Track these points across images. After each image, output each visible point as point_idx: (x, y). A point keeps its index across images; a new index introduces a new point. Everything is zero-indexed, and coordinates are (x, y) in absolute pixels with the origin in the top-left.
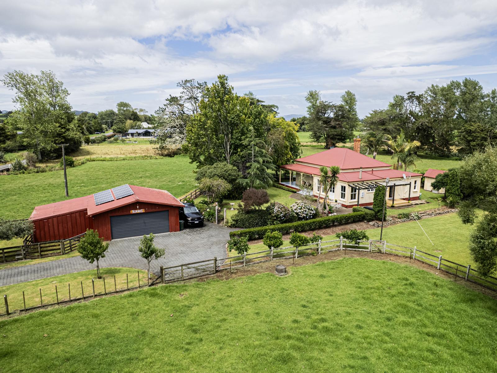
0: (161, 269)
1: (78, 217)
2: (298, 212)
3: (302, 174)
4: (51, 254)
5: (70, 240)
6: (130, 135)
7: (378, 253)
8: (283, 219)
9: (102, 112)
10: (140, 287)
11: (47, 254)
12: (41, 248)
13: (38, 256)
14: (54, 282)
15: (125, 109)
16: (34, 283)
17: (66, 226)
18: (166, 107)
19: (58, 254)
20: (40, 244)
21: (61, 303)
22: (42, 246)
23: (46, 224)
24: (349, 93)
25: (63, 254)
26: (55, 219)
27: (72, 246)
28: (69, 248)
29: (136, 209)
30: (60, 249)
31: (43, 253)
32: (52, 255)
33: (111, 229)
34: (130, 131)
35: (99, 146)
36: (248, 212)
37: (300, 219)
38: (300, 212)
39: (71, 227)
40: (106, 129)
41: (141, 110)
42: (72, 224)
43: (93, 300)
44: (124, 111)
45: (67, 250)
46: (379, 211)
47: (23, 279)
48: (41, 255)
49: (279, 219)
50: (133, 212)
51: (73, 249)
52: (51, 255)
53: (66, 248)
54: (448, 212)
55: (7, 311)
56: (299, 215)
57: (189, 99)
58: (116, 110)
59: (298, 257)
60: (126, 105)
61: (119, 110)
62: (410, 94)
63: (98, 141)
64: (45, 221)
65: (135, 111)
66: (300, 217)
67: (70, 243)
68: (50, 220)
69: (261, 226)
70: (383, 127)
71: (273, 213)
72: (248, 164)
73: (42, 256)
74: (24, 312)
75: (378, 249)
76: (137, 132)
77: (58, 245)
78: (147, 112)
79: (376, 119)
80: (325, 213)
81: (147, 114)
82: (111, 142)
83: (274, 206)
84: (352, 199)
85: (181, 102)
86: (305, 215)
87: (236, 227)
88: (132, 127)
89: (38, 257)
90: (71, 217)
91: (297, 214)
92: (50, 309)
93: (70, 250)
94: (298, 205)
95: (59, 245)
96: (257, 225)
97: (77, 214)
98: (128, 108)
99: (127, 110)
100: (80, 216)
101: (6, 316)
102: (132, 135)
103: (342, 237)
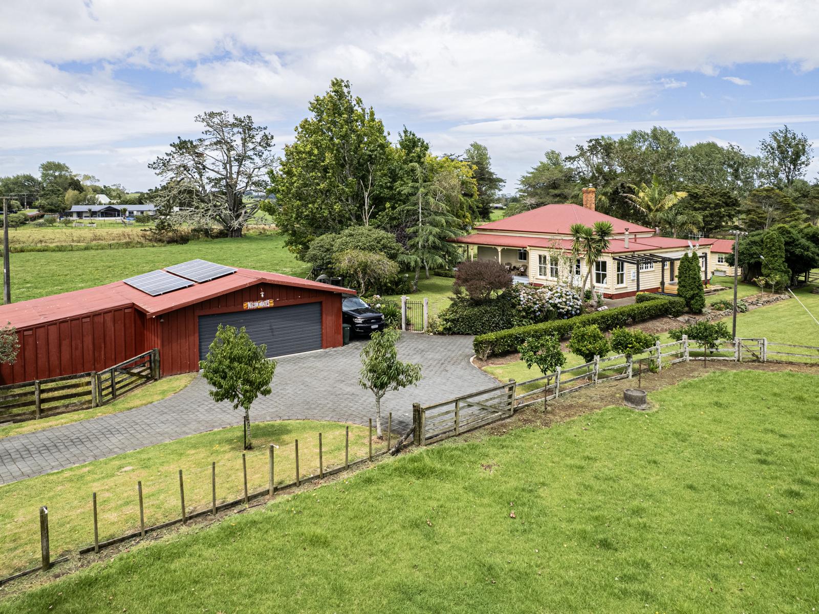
0: (414, 411)
1: (110, 324)
2: (556, 302)
3: (499, 249)
4: (67, 406)
5: (112, 371)
6: (75, 215)
7: (754, 361)
8: (539, 316)
9: (9, 179)
10: (371, 458)
11: (56, 408)
12: (42, 391)
13: (33, 412)
14: (126, 469)
15: (57, 174)
16: (67, 474)
17: (80, 345)
18: (171, 157)
19: (87, 406)
20: (40, 383)
21: (191, 518)
22: (43, 387)
23: (31, 340)
24: (476, 146)
25: (97, 406)
26: (53, 329)
27: (118, 386)
28: (110, 390)
29: (258, 299)
30: (89, 393)
31: (45, 406)
32: (70, 408)
33: (200, 346)
34: (75, 208)
35: (18, 231)
36: (476, 303)
37: (561, 316)
38: (560, 303)
39: (91, 346)
40: (18, 207)
41: (87, 177)
42: (94, 339)
43: (272, 502)
44: (55, 177)
45: (106, 395)
46: (693, 297)
47: (26, 470)
48: (42, 411)
49: (532, 316)
50: (249, 305)
51: (118, 393)
52: (68, 409)
53: (103, 390)
54: (777, 299)
55: (46, 557)
56: (559, 308)
57: (216, 144)
58: (38, 176)
59: (633, 376)
60: (59, 167)
61: (45, 176)
62: (593, 142)
63: (13, 223)
64: (26, 333)
65: (75, 179)
66: (561, 312)
67: (112, 378)
68: (41, 332)
69: (503, 329)
70: (557, 192)
71: (519, 304)
72: (410, 230)
73: (43, 414)
74: (91, 556)
75: (753, 355)
76: (90, 210)
77: (86, 382)
78: (99, 181)
79: (544, 180)
80: (592, 306)
81: (97, 184)
82: (40, 225)
83: (517, 291)
84: (618, 283)
85: (200, 150)
86: (570, 308)
87: (454, 334)
88: (77, 203)
89: (32, 416)
90: (93, 323)
91: (555, 306)
92: (168, 538)
93: (111, 396)
94: (551, 290)
95: (89, 383)
96: (497, 327)
97: (109, 317)
98: (63, 173)
99: (60, 176)
100: (114, 322)
101: (41, 572)
102: (80, 214)
103: (685, 336)
